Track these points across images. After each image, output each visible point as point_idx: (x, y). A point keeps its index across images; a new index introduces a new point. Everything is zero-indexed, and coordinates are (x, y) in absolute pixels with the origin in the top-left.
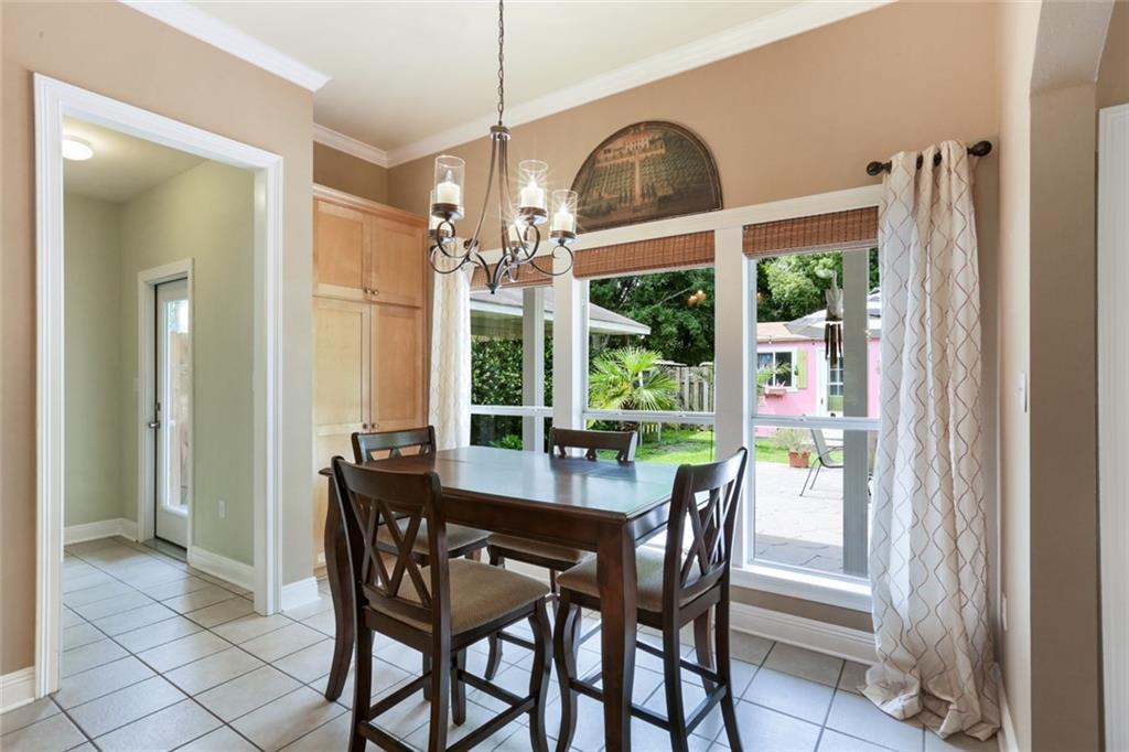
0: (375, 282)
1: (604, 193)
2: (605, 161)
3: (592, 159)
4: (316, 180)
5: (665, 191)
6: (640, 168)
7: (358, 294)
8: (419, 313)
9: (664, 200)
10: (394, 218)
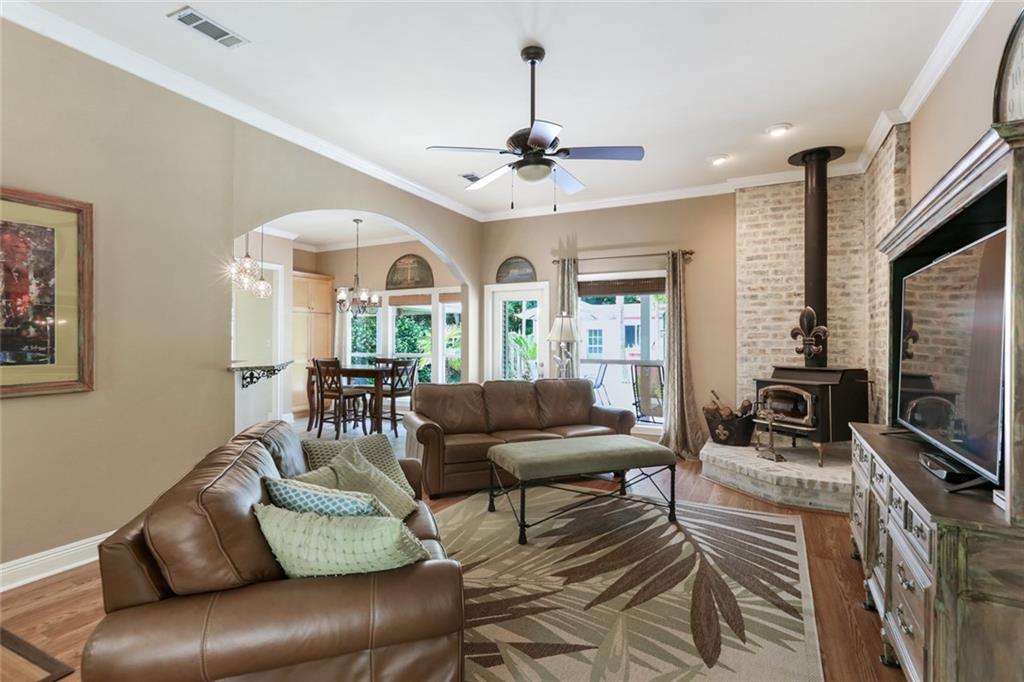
0: (313, 305)
1: (398, 277)
2: (399, 265)
3: (395, 264)
4: (294, 269)
5: (417, 279)
6: (410, 271)
7: (306, 309)
8: (330, 316)
9: (417, 282)
10: (321, 279)
